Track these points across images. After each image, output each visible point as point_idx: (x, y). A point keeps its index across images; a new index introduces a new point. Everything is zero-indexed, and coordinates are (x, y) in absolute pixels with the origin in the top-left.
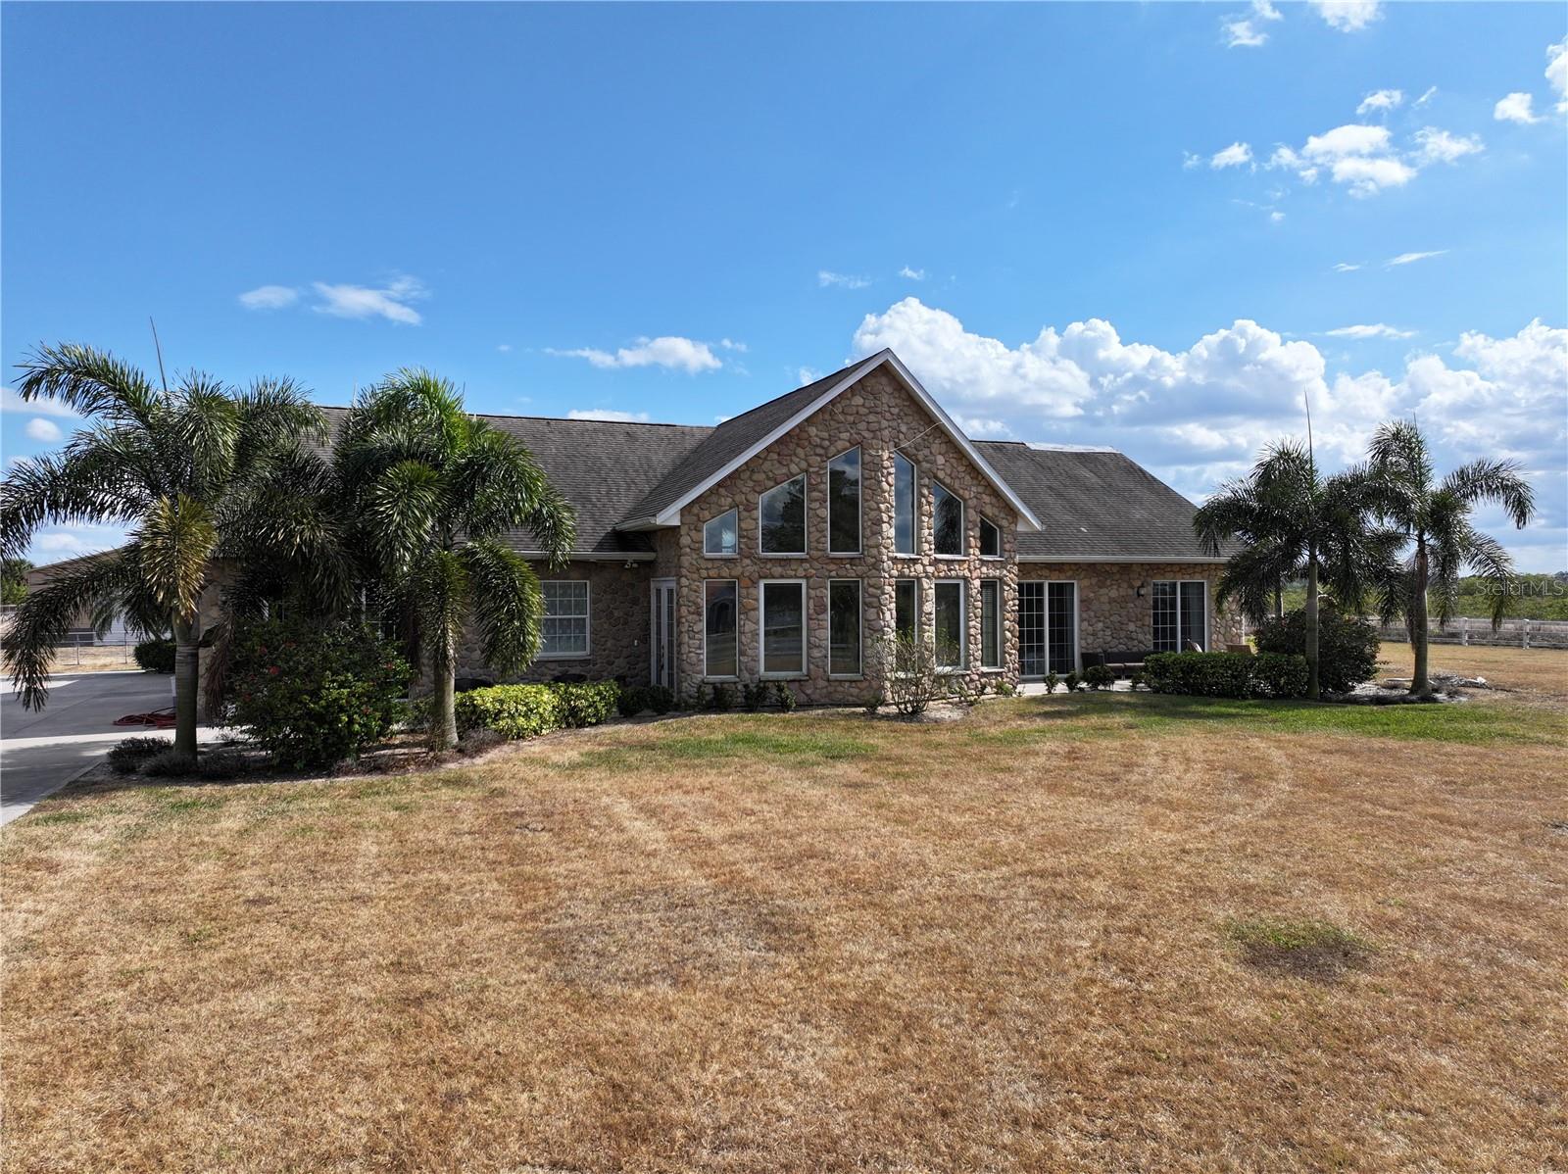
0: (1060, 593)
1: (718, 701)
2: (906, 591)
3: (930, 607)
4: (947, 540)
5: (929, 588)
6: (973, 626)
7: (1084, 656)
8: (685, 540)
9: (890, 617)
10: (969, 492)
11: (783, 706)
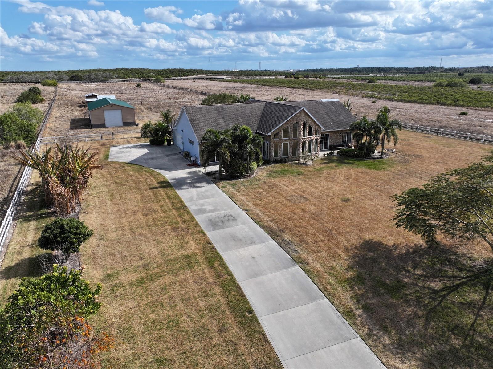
0: (327, 136)
1: (276, 161)
2: (304, 143)
3: (307, 145)
4: (310, 134)
5: (307, 142)
6: (313, 147)
7: (330, 146)
8: (271, 137)
9: (301, 147)
10: (314, 126)
11: (285, 162)
